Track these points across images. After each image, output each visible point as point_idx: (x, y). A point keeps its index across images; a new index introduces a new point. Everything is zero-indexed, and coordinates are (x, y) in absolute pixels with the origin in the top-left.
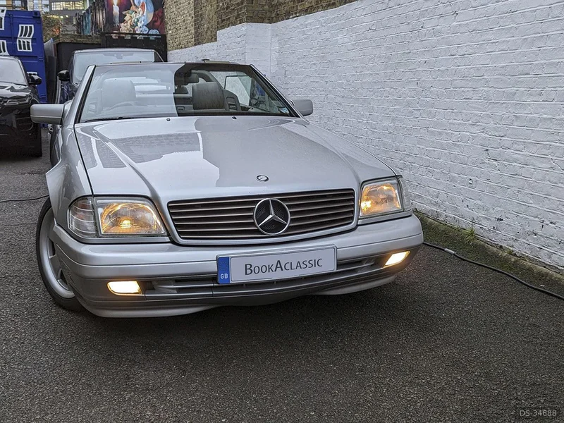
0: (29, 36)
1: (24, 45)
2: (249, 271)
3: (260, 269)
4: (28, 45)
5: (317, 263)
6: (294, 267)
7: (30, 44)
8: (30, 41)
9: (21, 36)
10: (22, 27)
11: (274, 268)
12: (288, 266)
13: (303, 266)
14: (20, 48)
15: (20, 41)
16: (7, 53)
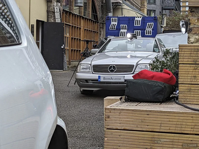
0: (151, 28)
1: (148, 32)
2: (104, 79)
3: (107, 79)
4: (150, 32)
5: (120, 79)
6: (115, 79)
7: (151, 32)
8: (151, 30)
9: (147, 28)
10: (148, 24)
11: (110, 79)
12: (113, 79)
13: (117, 79)
14: (147, 34)
15: (147, 31)
16: (140, 36)
